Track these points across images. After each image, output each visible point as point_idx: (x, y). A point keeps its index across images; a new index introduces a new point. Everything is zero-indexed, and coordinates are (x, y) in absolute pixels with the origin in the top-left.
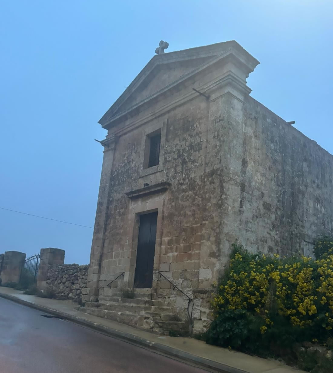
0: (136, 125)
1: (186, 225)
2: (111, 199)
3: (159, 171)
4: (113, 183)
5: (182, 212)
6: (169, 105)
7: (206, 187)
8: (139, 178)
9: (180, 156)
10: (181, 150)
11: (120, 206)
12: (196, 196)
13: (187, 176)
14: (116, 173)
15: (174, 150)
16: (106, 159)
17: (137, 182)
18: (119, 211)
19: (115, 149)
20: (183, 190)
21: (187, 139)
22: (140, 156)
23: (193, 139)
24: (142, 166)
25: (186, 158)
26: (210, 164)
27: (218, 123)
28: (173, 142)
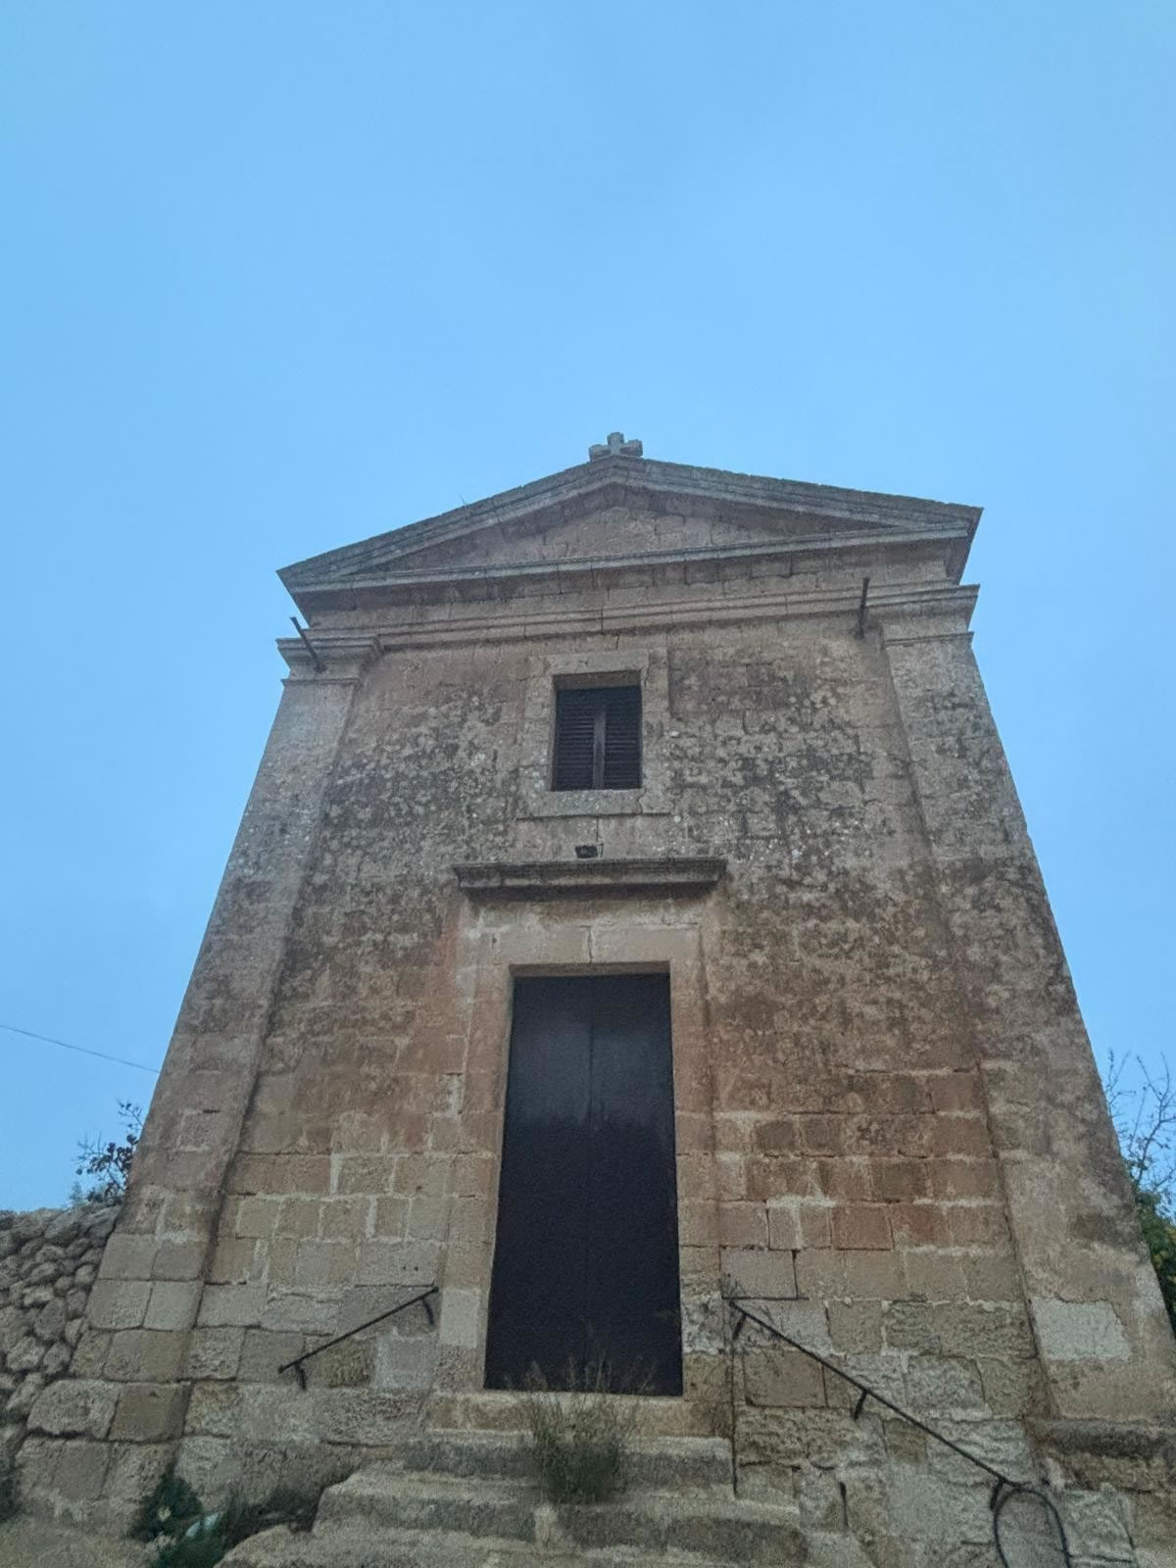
0: (494, 633)
1: (860, 1065)
2: (319, 879)
3: (645, 811)
4: (335, 811)
5: (821, 1001)
6: (675, 608)
7: (957, 918)
8: (524, 820)
9: (755, 780)
10: (759, 762)
11: (390, 919)
12: (890, 943)
13: (814, 858)
14: (355, 775)
15: (721, 753)
16: (299, 708)
17: (505, 833)
18: (385, 940)
19: (358, 686)
20: (809, 910)
21: (786, 731)
22: (519, 737)
23: (817, 738)
24: (536, 774)
25: (795, 793)
26: (949, 837)
27: (950, 713)
28: (708, 728)
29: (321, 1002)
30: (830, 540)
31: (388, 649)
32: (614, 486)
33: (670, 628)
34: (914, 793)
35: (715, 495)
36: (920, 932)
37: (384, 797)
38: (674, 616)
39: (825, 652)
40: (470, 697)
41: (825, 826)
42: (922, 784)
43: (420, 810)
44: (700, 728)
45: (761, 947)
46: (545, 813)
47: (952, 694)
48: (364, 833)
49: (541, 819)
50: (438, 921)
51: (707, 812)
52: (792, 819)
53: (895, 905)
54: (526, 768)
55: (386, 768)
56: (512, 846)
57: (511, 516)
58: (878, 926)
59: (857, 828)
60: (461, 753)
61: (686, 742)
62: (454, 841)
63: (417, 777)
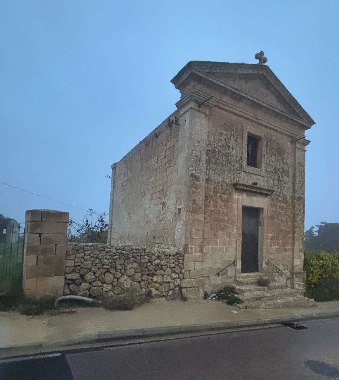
2: (207, 177)
3: (261, 175)
4: (207, 158)
5: (280, 217)
7: (296, 206)
8: (243, 171)
9: (276, 172)
10: (277, 168)
11: (221, 191)
12: (287, 209)
13: (281, 191)
14: (210, 148)
15: (272, 164)
18: (221, 196)
19: (208, 117)
20: (280, 201)
21: (281, 162)
24: (245, 160)
25: (280, 177)
26: (297, 192)
28: (271, 157)
29: (212, 208)
30: (296, 118)
32: (263, 75)
33: (267, 127)
37: (217, 156)
39: (287, 145)
41: (283, 185)
42: (296, 181)
45: (274, 207)
47: (302, 163)
48: (214, 166)
49: (246, 172)
50: (230, 193)
53: (289, 202)
54: (243, 158)
55: (216, 147)
56: (241, 177)
58: (287, 205)
59: (286, 187)
60: (231, 149)
61: (267, 160)
62: (231, 174)
63: (223, 153)
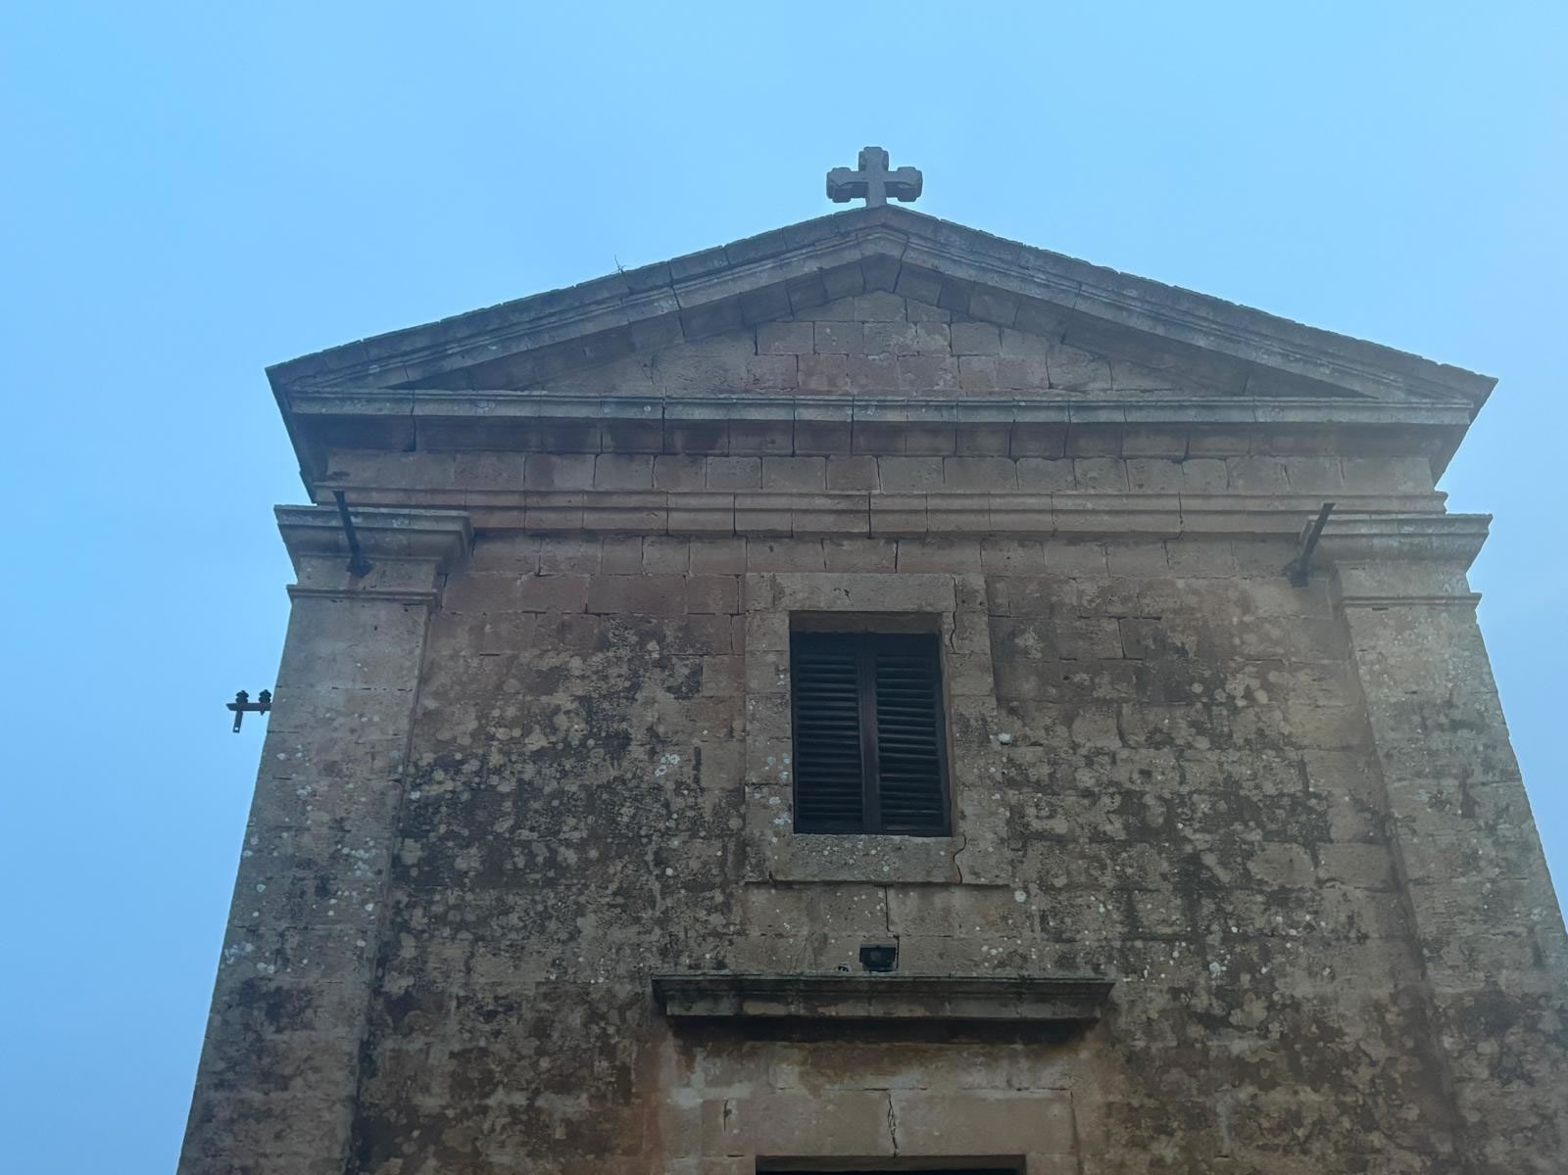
0: (677, 521)
2: (398, 985)
3: (968, 879)
4: (412, 852)
6: (997, 503)
7: (1469, 1094)
8: (758, 885)
9: (1141, 832)
10: (1149, 800)
11: (535, 1065)
12: (1368, 1130)
13: (1245, 978)
14: (443, 784)
15: (1086, 778)
16: (325, 647)
17: (725, 908)
18: (530, 1106)
19: (433, 604)
20: (1242, 1070)
21: (1190, 746)
22: (737, 725)
23: (1239, 762)
24: (774, 800)
25: (1209, 860)
26: (1452, 953)
27: (1447, 736)
28: (1061, 730)
30: (1255, 408)
31: (481, 535)
32: (882, 259)
33: (986, 539)
34: (1393, 869)
35: (1059, 300)
36: (1412, 1113)
37: (503, 826)
38: (994, 518)
39: (1246, 604)
40: (642, 643)
41: (1260, 922)
42: (1410, 859)
43: (571, 856)
44: (1047, 729)
45: (1171, 1134)
46: (797, 875)
47: (1449, 704)
48: (469, 897)
49: (788, 885)
50: (623, 1071)
51: (1070, 887)
52: (1208, 906)
53: (1373, 1064)
54: (757, 786)
55: (498, 771)
56: (742, 933)
57: (700, 299)
58: (1349, 1099)
59: (1309, 927)
60: (637, 751)
61: (1026, 754)
62: (638, 920)
63: (559, 794)
